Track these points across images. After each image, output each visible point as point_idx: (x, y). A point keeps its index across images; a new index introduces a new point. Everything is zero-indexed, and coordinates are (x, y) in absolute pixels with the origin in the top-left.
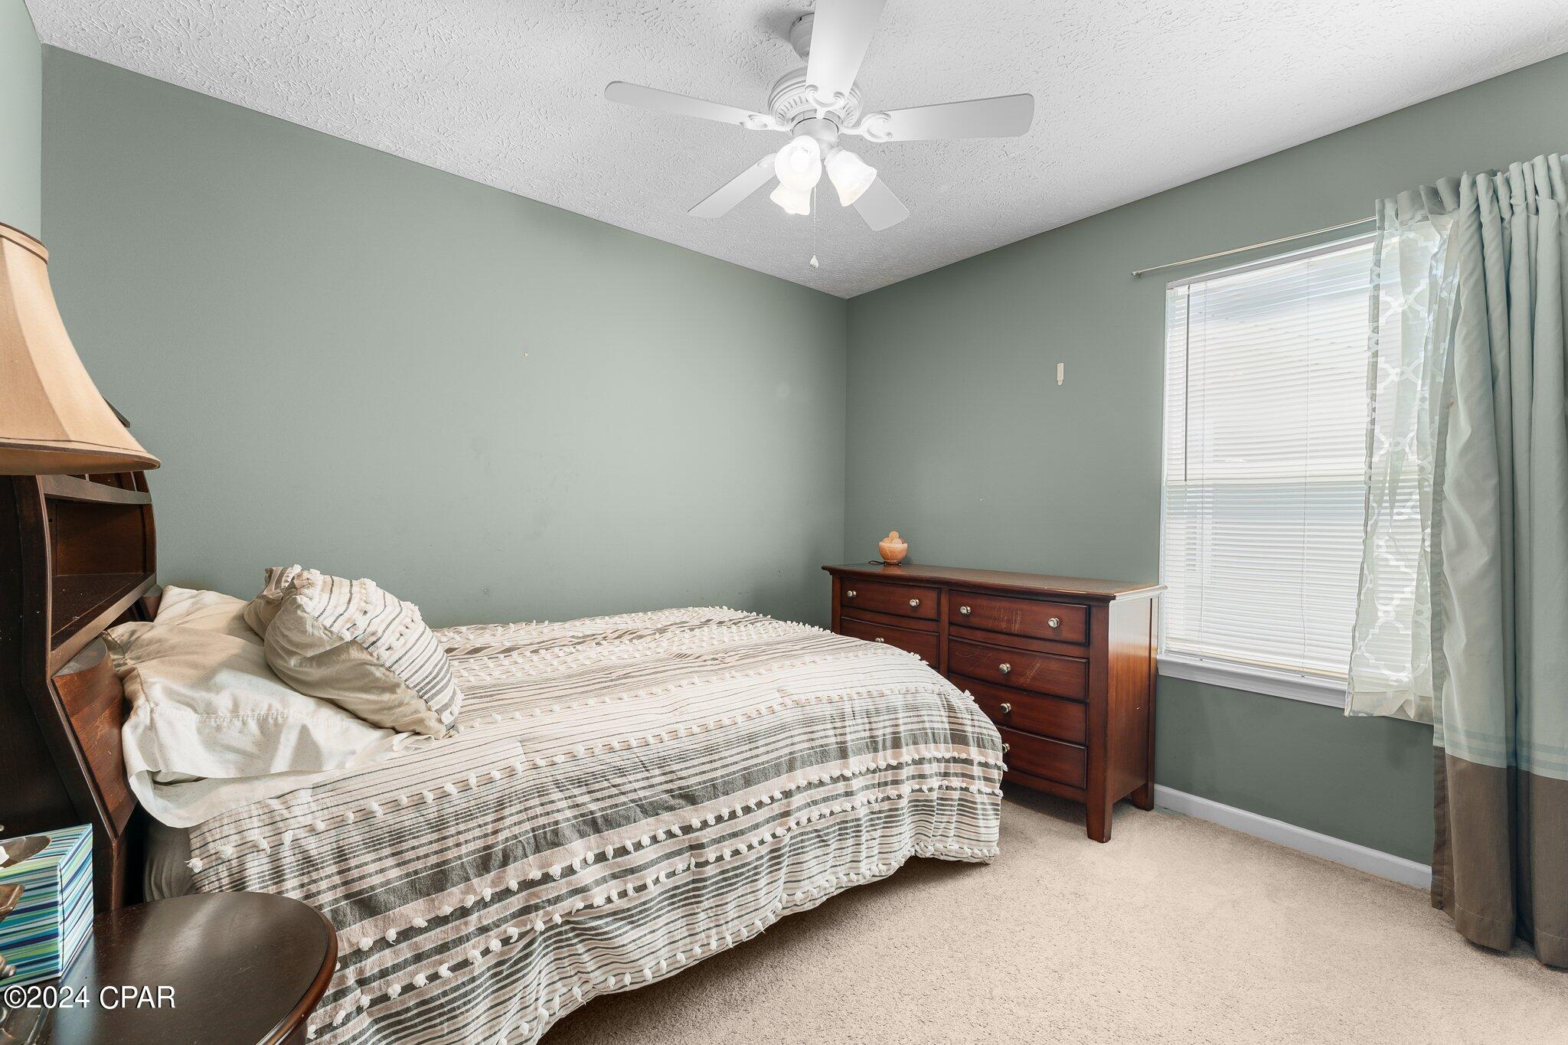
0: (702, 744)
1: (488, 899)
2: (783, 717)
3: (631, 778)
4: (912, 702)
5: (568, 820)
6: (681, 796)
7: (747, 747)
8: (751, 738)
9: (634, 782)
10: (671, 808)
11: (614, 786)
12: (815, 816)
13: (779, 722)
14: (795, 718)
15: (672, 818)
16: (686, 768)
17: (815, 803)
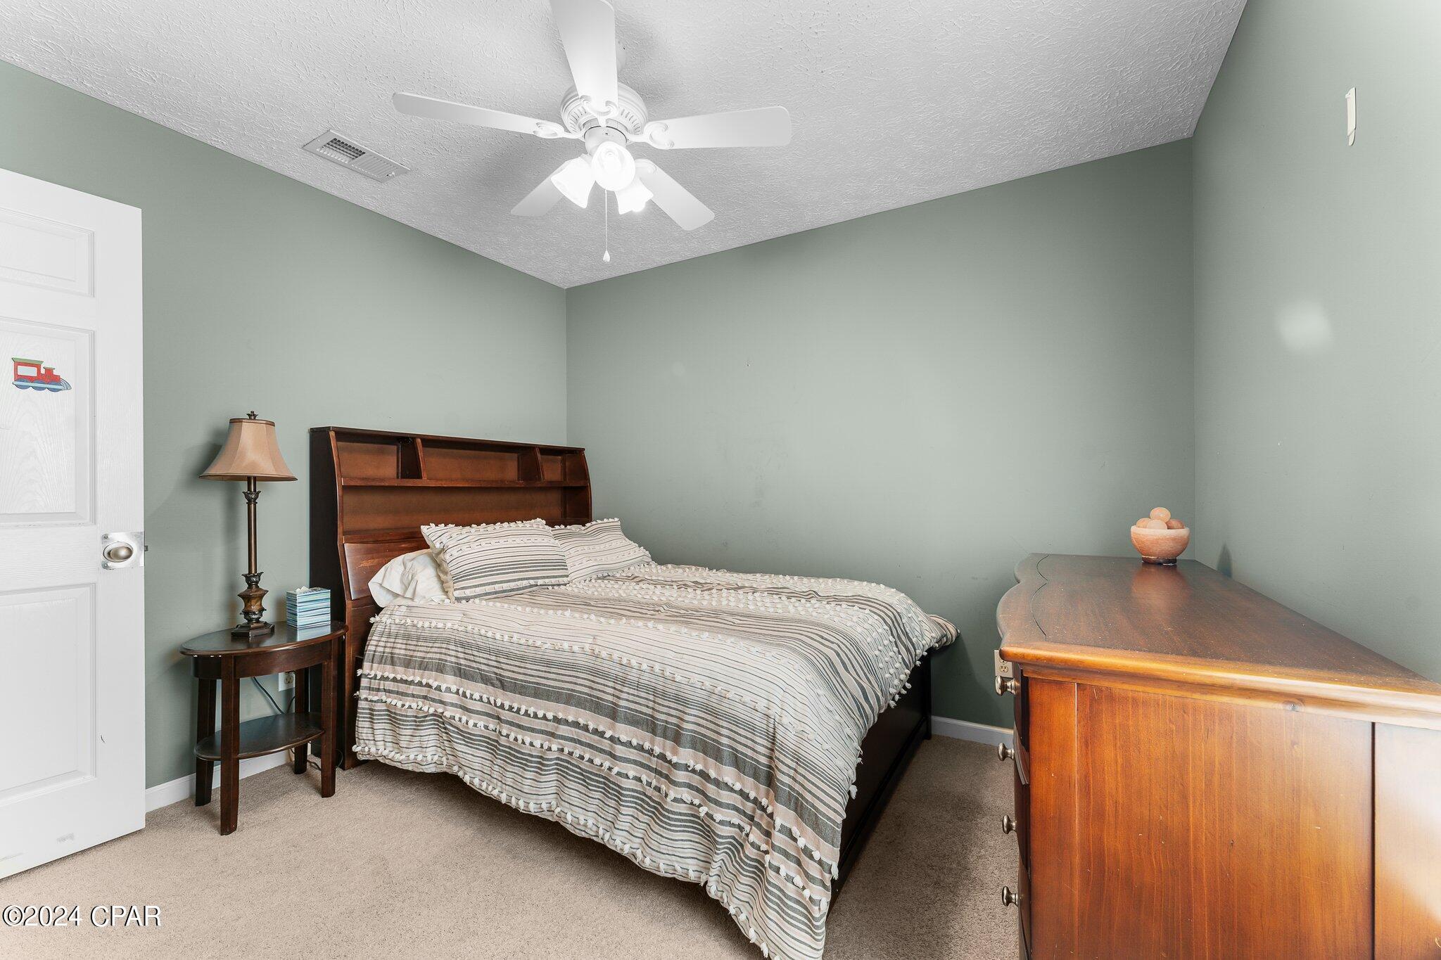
0: (520, 653)
1: (416, 682)
2: (577, 659)
3: (481, 655)
4: (714, 705)
5: (452, 662)
6: (501, 681)
7: (544, 669)
8: (548, 663)
9: (481, 657)
10: (493, 685)
11: (473, 655)
12: (577, 753)
13: (573, 661)
14: (586, 664)
15: (491, 691)
16: (507, 664)
17: (580, 743)
